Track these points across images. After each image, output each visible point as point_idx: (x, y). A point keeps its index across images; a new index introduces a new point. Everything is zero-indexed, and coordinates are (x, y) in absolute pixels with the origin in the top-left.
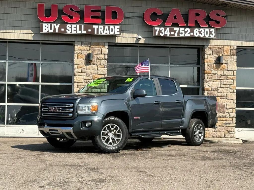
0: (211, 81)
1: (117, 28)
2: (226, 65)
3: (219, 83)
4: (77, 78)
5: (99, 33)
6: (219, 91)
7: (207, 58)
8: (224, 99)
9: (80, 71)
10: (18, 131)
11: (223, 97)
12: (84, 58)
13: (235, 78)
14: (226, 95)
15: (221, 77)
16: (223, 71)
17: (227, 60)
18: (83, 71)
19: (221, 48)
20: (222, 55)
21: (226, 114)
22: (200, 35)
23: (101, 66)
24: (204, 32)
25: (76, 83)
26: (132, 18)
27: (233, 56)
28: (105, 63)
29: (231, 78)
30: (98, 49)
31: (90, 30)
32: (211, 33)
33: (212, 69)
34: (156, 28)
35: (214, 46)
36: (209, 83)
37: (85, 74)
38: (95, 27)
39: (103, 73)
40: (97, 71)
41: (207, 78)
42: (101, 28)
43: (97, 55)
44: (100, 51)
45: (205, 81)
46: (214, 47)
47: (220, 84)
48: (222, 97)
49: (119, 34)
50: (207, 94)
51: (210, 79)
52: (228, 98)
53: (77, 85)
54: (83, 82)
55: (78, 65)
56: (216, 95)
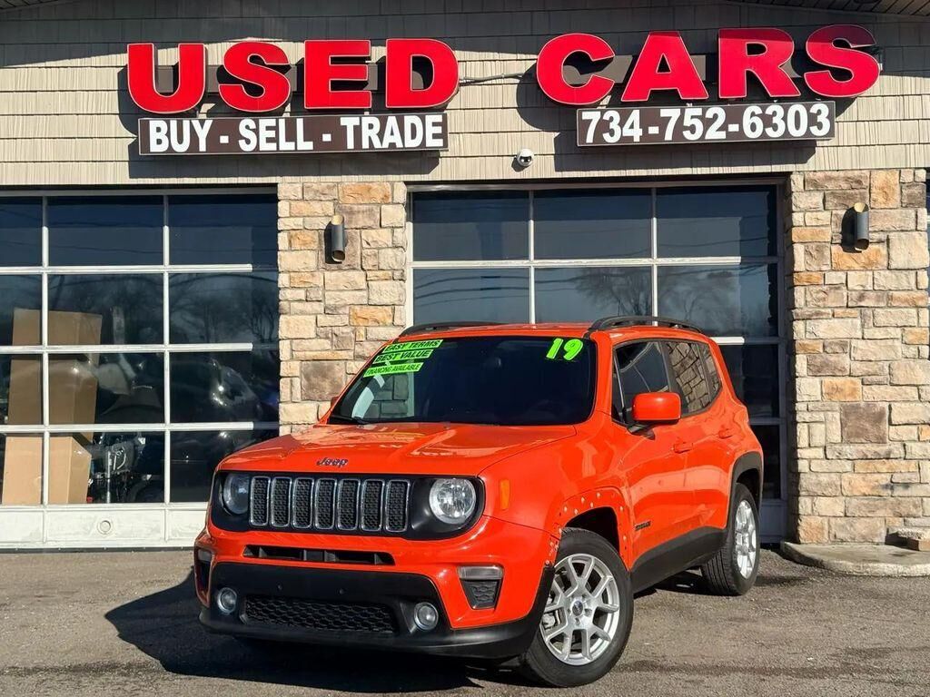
0: (822, 314)
1: (435, 124)
2: (883, 249)
3: (858, 322)
4: (288, 322)
5: (365, 145)
6: (858, 356)
7: (802, 224)
8: (882, 387)
9: (301, 294)
10: (92, 526)
11: (874, 377)
12: (315, 246)
13: (922, 298)
14: (887, 368)
15: (861, 297)
16: (870, 273)
17: (887, 225)
18: (312, 296)
19: (859, 182)
20: (866, 209)
21: (892, 447)
22: (770, 132)
23: (380, 273)
24: (785, 119)
25: (288, 342)
26: (494, 82)
27: (911, 212)
28: (395, 263)
29: (907, 301)
30: (365, 207)
31: (327, 138)
32: (813, 120)
33: (824, 268)
34: (586, 115)
35: (829, 173)
36: (816, 323)
37: (319, 307)
38: (349, 122)
39: (387, 301)
40: (364, 293)
41: (803, 303)
42: (371, 126)
43: (363, 231)
44: (374, 215)
45: (797, 315)
46: (830, 179)
47: (859, 327)
48: (869, 378)
49: (441, 145)
50: (805, 366)
51: (819, 306)
52: (895, 383)
53: (293, 350)
54: (313, 335)
55: (292, 274)
56: (846, 370)
